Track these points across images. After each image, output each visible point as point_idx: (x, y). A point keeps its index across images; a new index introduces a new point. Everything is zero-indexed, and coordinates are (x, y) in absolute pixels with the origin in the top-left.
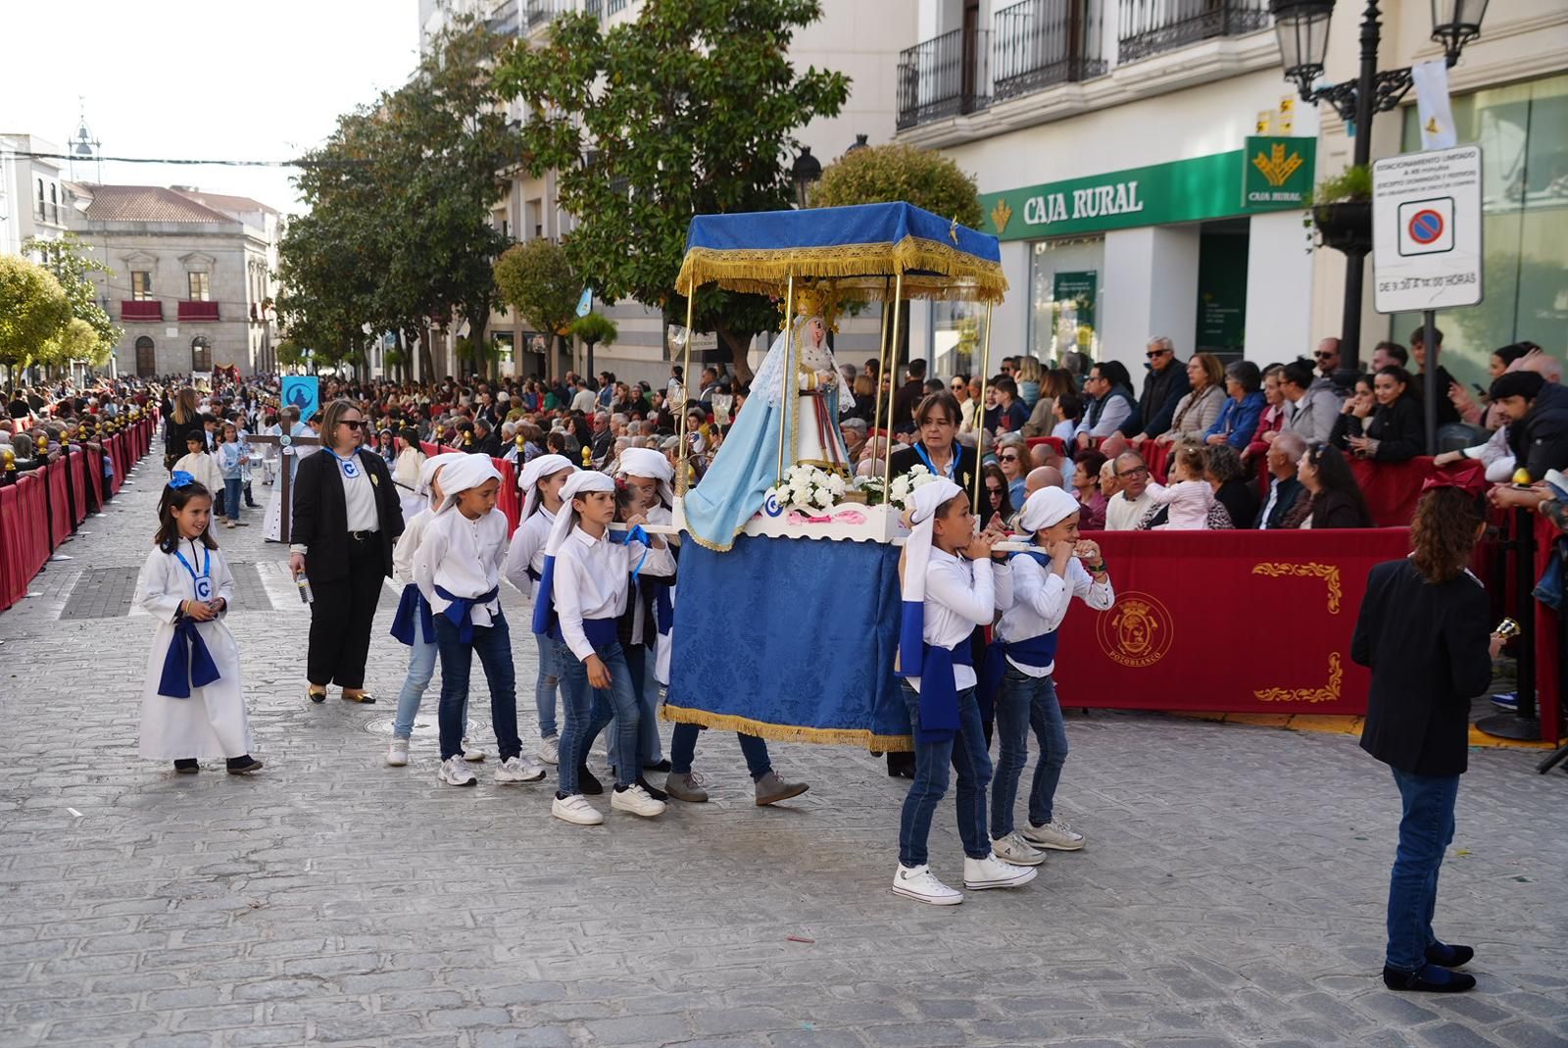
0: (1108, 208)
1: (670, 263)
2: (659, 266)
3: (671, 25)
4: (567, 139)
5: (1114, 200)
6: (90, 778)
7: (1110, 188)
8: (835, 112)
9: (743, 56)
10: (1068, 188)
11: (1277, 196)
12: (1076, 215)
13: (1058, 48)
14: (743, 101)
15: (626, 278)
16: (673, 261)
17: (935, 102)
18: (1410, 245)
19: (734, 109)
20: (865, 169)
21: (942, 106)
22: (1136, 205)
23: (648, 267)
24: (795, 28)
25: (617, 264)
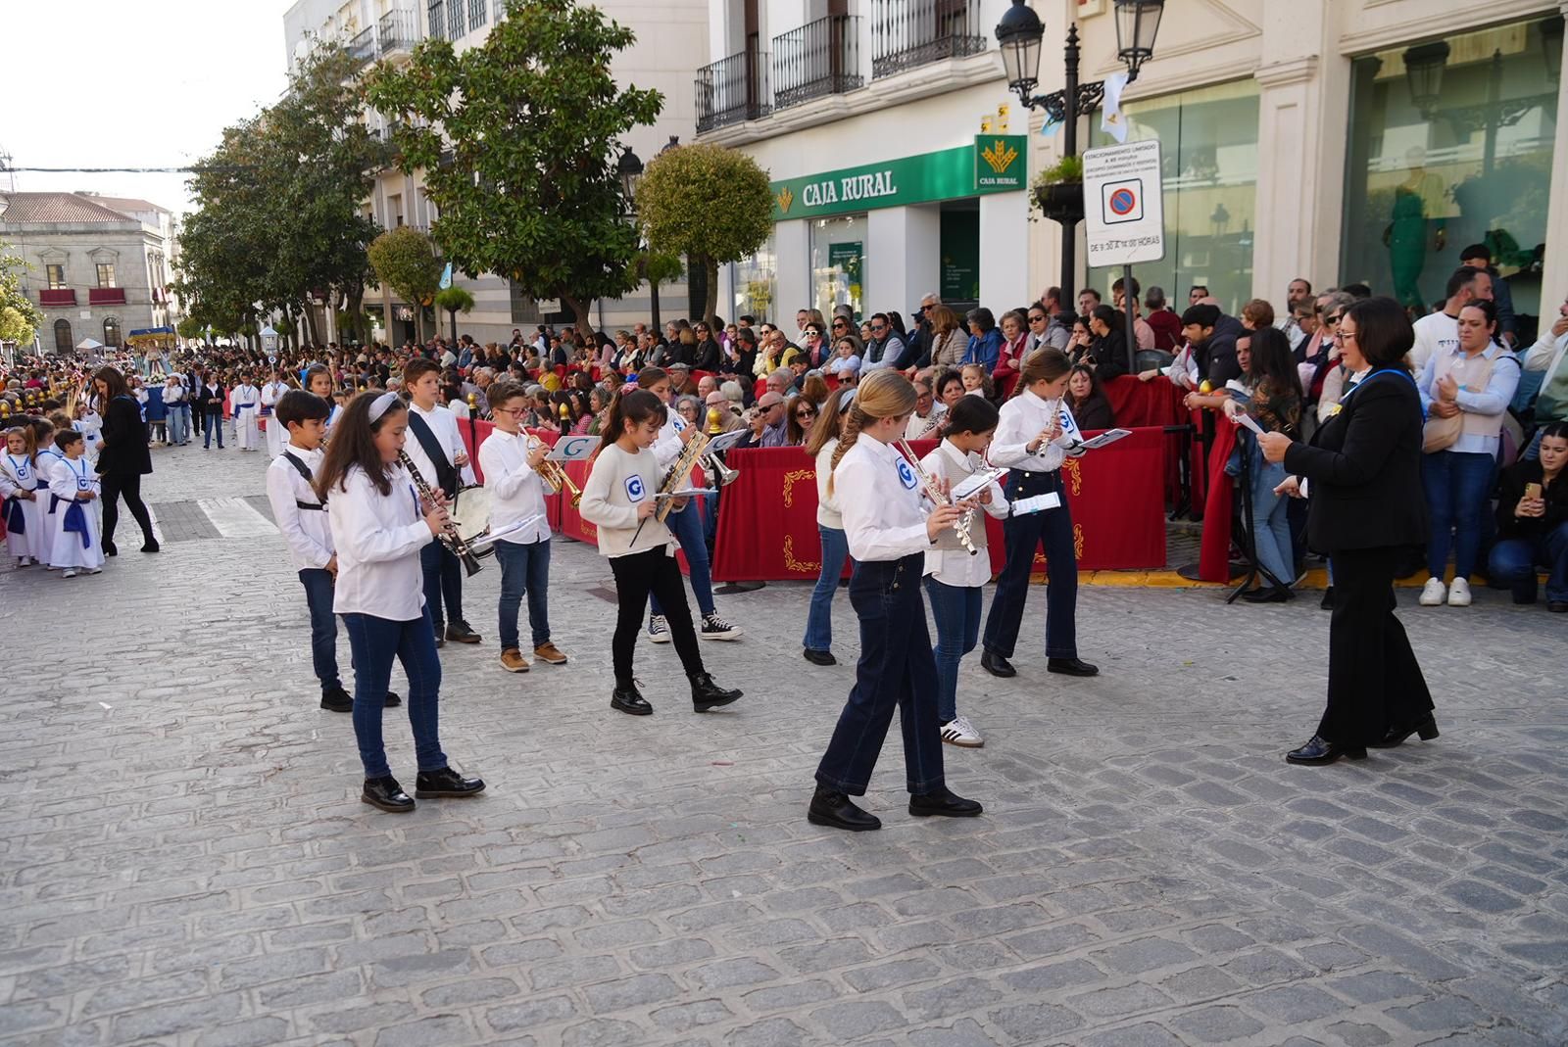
0: (869, 192)
1: (523, 243)
2: (515, 246)
3: (513, 49)
4: (432, 143)
5: (874, 186)
6: (110, 678)
7: (871, 177)
8: (651, 121)
9: (574, 75)
10: (837, 177)
11: (1000, 181)
12: (844, 198)
13: (823, 67)
14: (575, 110)
15: (487, 255)
16: (526, 241)
17: (728, 110)
18: (1111, 216)
19: (570, 118)
20: (681, 163)
21: (732, 114)
22: (891, 189)
23: (505, 247)
24: (613, 51)
25: (479, 245)
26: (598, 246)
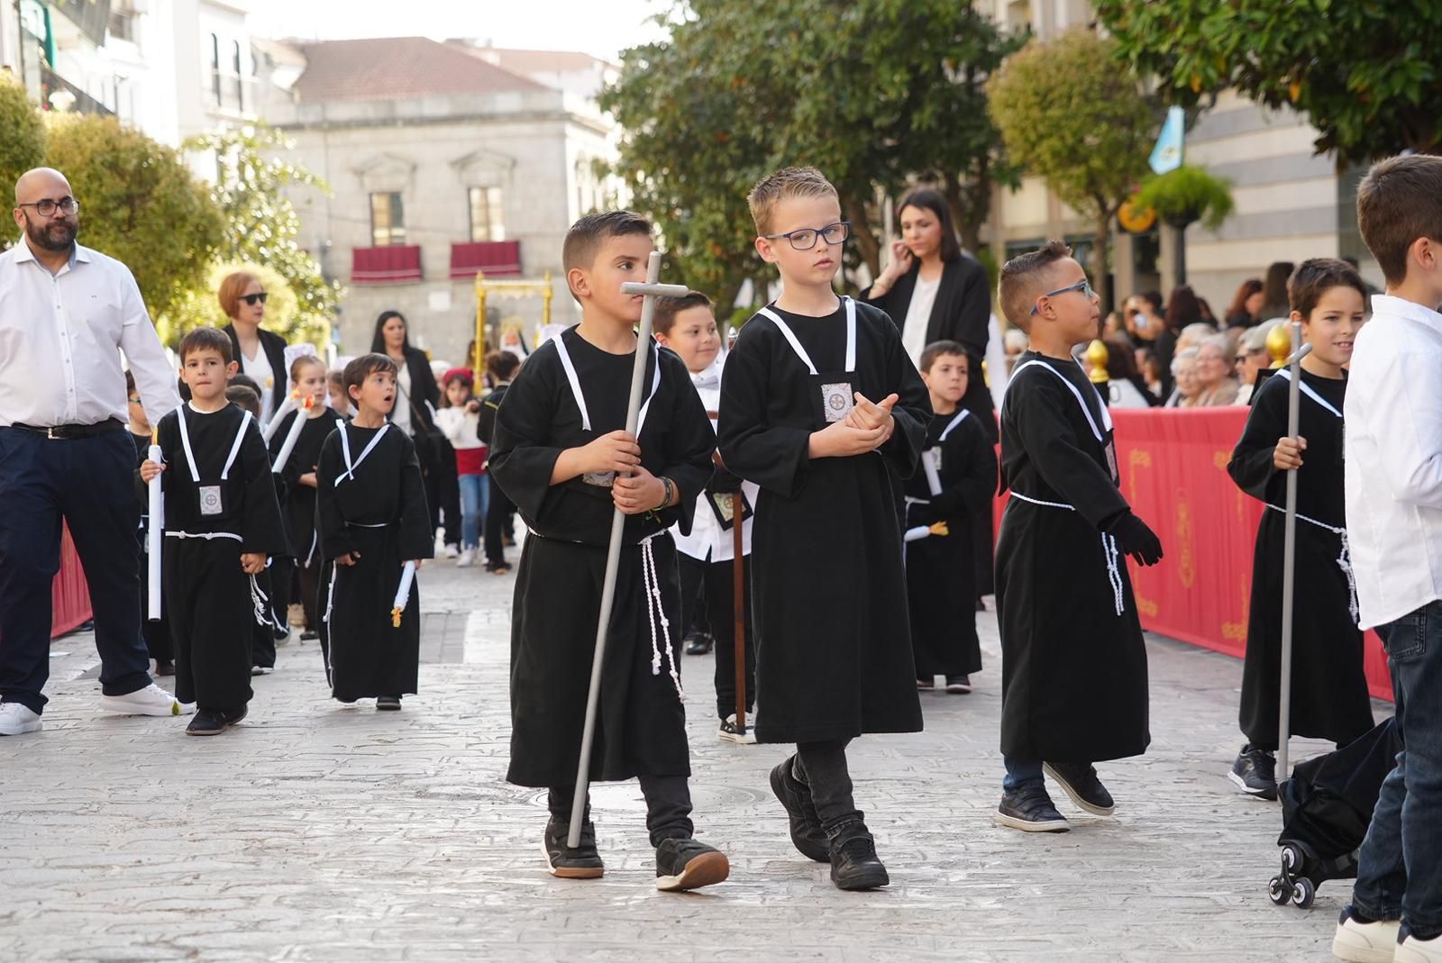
25: (1197, 17)
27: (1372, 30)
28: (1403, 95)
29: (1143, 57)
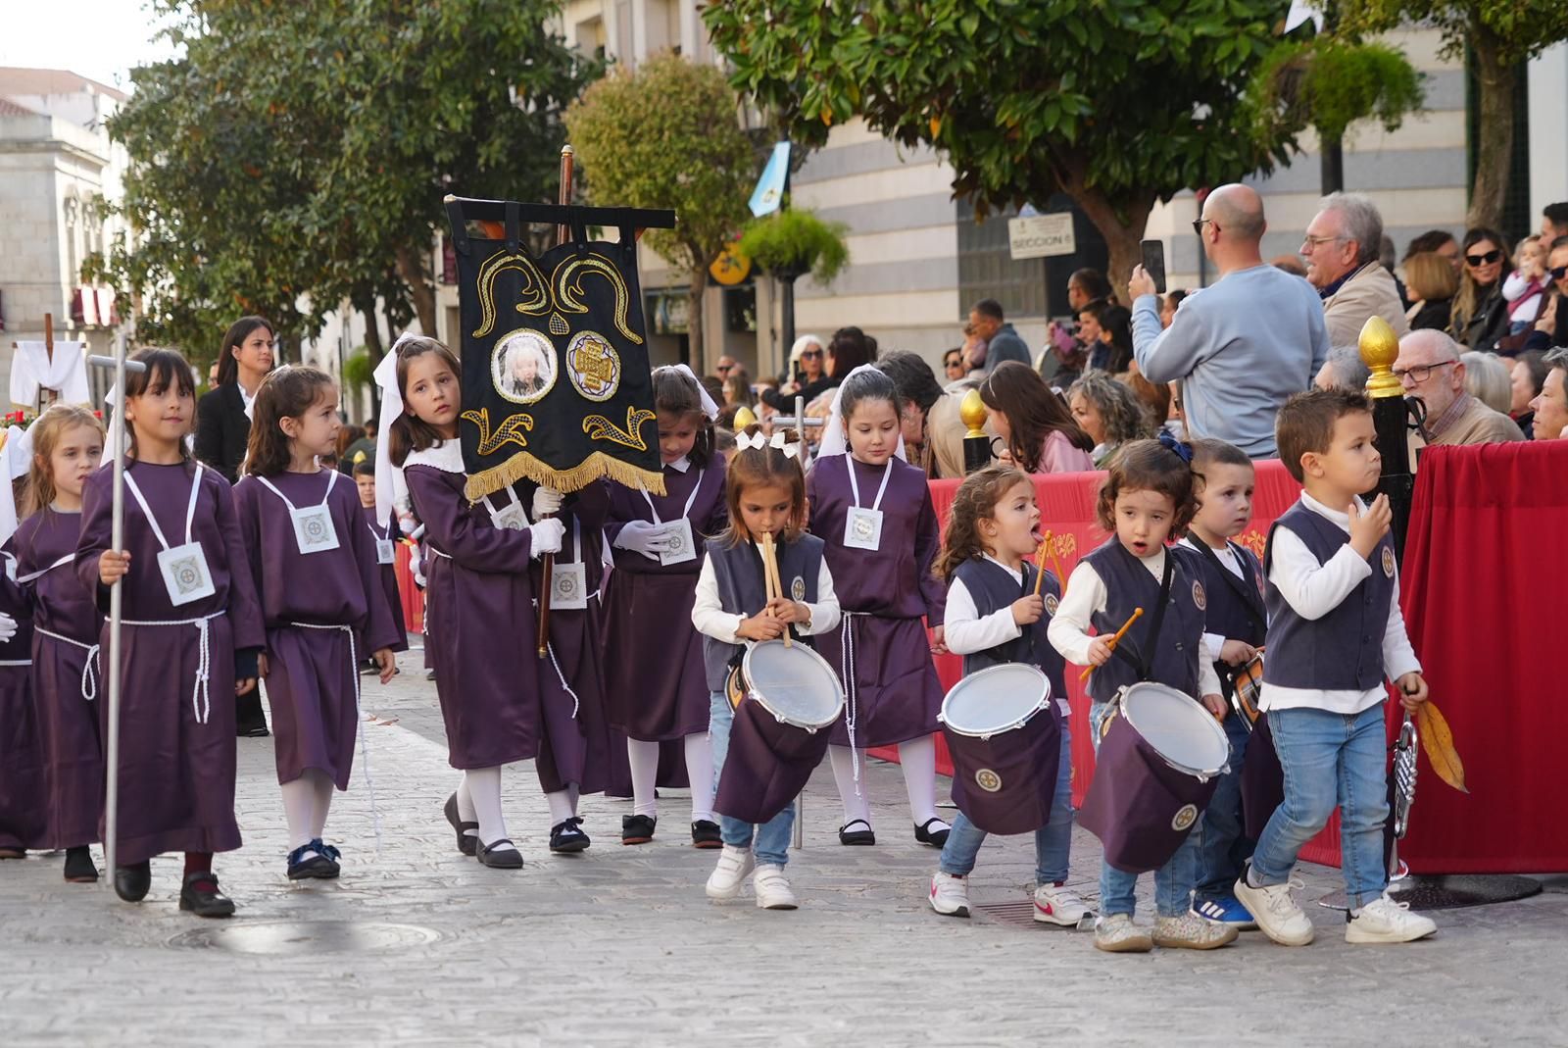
1: (949, 26)
2: (923, 36)
15: (847, 71)
16: (957, 23)
23: (898, 40)
25: (828, 40)
26: (1170, 31)
27: (1024, 58)
28: (1057, 131)
29: (764, 84)
